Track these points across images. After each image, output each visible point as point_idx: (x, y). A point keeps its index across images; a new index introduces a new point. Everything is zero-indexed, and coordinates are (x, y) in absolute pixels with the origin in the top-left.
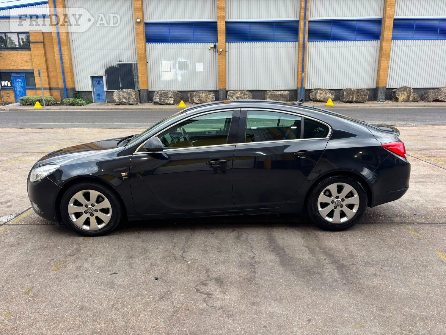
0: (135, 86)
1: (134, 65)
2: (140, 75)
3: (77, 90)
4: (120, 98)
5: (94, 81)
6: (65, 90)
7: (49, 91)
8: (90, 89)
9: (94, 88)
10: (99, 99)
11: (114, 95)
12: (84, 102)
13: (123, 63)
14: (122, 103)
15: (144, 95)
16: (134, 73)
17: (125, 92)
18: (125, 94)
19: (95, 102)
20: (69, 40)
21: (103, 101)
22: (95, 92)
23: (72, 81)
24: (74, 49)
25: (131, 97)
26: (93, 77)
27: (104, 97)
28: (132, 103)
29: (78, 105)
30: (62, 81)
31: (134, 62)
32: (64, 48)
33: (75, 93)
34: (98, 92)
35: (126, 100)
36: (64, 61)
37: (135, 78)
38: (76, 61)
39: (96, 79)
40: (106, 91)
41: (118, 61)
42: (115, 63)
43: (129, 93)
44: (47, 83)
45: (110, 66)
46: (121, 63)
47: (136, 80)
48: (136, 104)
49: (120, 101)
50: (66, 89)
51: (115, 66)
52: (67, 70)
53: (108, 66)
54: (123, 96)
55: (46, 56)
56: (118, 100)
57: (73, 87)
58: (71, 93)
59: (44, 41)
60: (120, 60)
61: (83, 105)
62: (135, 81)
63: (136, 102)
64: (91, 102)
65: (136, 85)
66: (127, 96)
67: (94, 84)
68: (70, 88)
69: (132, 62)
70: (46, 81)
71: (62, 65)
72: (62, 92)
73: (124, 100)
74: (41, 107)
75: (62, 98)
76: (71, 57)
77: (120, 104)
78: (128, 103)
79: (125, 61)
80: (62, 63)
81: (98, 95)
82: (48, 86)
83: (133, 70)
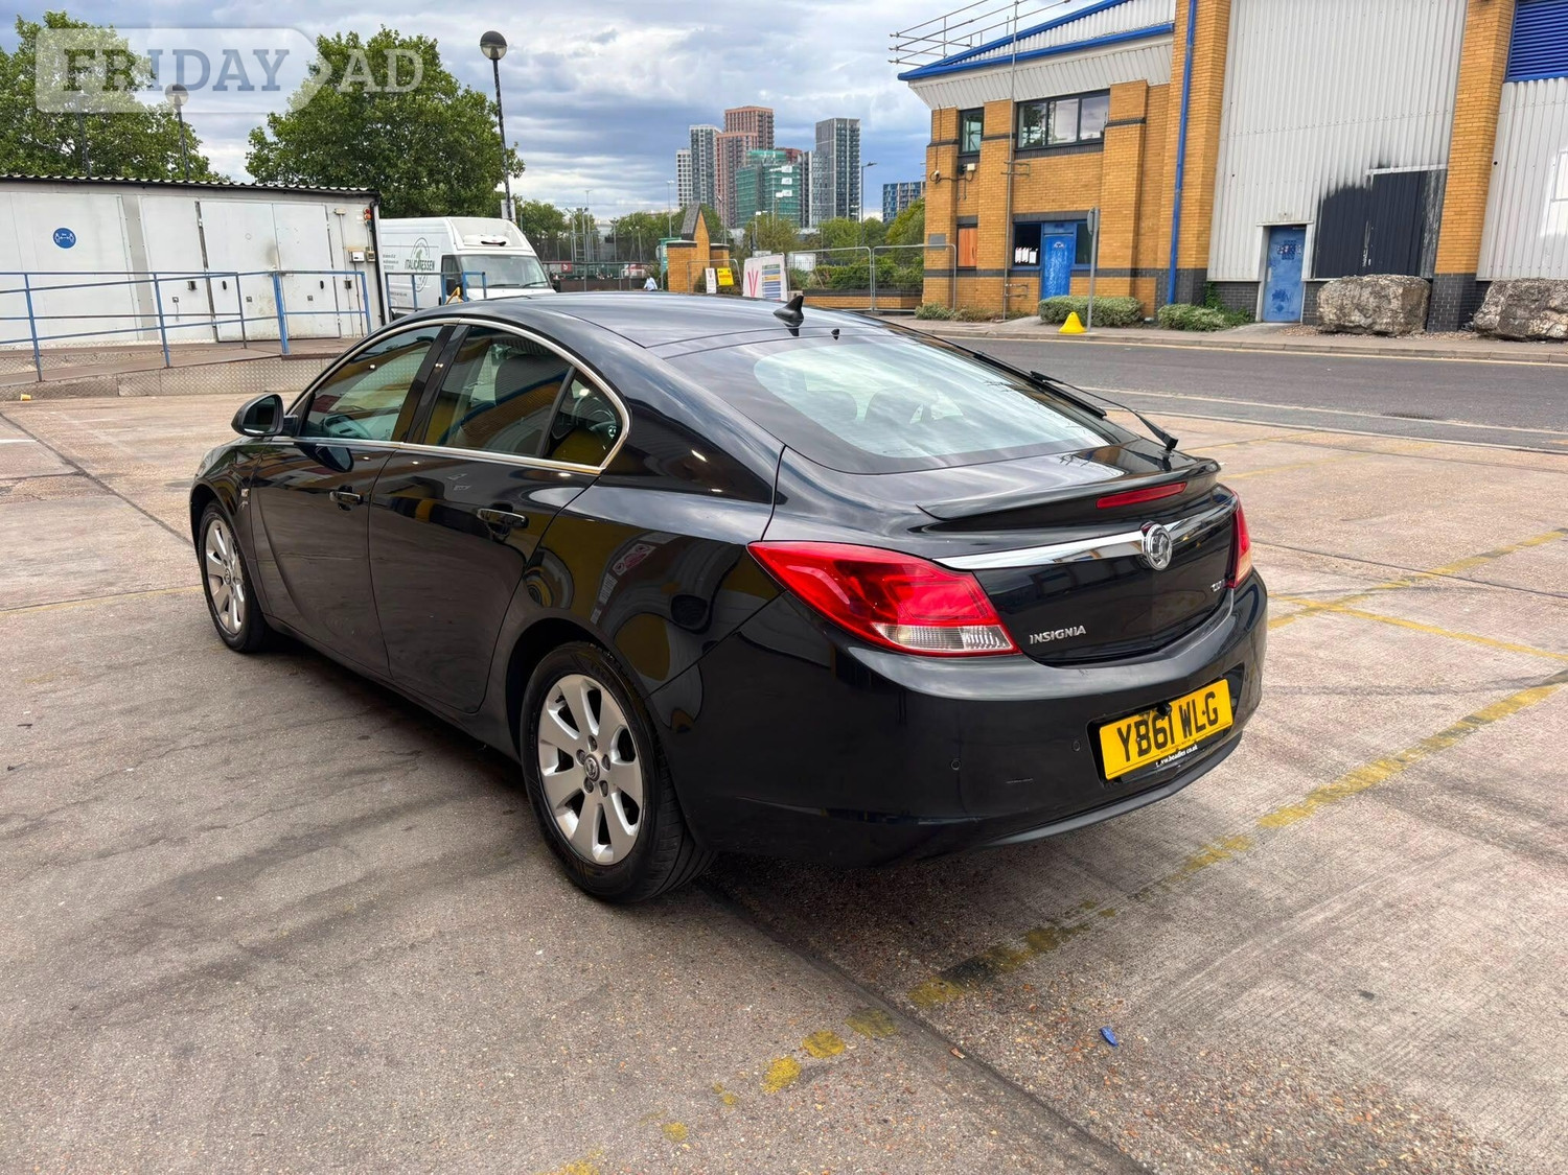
0: (1423, 261)
1: (1433, 178)
2: (1447, 214)
3: (1212, 276)
4: (1341, 308)
5: (1277, 243)
6: (1171, 274)
7: (1129, 279)
8: (1253, 273)
9: (1270, 269)
10: (1280, 309)
11: (1323, 297)
12: (1219, 319)
13: (1392, 170)
14: (1344, 327)
15: (1450, 295)
16: (1429, 208)
17: (1368, 284)
18: (1366, 293)
19: (1262, 321)
20: (1221, 103)
21: (1292, 319)
22: (1270, 285)
23: (1199, 246)
24: (1231, 134)
25: (1385, 304)
26: (1272, 231)
27: (1298, 303)
28: (1383, 327)
29: (1196, 329)
30: (1168, 248)
31: (1439, 163)
32: (1197, 133)
33: (1202, 289)
34: (1281, 286)
35: (1365, 316)
36: (1187, 179)
37: (1430, 231)
38: (1229, 173)
39: (1282, 236)
40: (1307, 282)
41: (1376, 164)
42: (1362, 173)
43: (1383, 288)
44: (1129, 252)
45: (1341, 185)
46: (1383, 171)
47: (1431, 239)
48: (1400, 334)
49: (1339, 319)
50: (1176, 273)
51: (1358, 184)
52: (1191, 208)
53: (1333, 187)
54: (1355, 301)
55: (1141, 166)
56: (1331, 317)
57: (1199, 267)
58: (1186, 288)
59: (1146, 114)
60: (1385, 162)
61: (1214, 327)
62: (1426, 241)
63: (1401, 324)
64: (1249, 318)
65: (1426, 259)
66: (1371, 300)
67: (1274, 254)
68: (1188, 269)
69: (1430, 164)
70: (1127, 247)
71: (1178, 191)
72: (1161, 283)
73: (1357, 318)
74: (1081, 328)
75: (1159, 303)
76: (1216, 163)
77: (1337, 332)
78: (1370, 326)
79: (1401, 164)
80: (1180, 185)
81: (1280, 295)
82: (1128, 265)
83: (1428, 196)
